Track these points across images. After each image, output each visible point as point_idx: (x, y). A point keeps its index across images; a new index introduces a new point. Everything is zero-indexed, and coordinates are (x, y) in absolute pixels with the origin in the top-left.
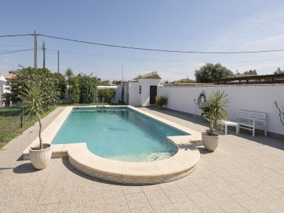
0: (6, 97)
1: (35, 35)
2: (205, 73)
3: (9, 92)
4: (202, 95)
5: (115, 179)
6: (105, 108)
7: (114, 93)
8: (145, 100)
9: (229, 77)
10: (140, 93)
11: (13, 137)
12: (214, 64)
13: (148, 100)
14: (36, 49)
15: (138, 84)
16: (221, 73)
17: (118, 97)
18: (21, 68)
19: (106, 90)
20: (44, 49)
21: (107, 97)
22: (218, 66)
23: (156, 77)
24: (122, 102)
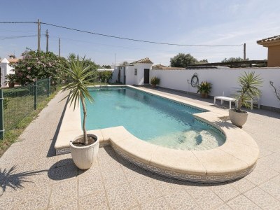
0: (10, 78)
1: (39, 23)
2: (178, 60)
3: (14, 73)
4: (194, 76)
5: (197, 178)
6: (108, 87)
7: (112, 75)
8: (140, 80)
9: (196, 63)
10: (136, 74)
11: (29, 121)
12: (186, 54)
13: (143, 80)
14: (39, 35)
15: (134, 68)
16: (190, 60)
17: (115, 77)
18: (29, 51)
19: (104, 72)
20: (47, 36)
21: (106, 78)
22: (188, 55)
23: (149, 62)
24: (118, 82)
